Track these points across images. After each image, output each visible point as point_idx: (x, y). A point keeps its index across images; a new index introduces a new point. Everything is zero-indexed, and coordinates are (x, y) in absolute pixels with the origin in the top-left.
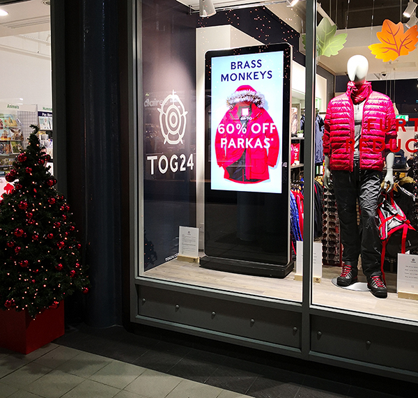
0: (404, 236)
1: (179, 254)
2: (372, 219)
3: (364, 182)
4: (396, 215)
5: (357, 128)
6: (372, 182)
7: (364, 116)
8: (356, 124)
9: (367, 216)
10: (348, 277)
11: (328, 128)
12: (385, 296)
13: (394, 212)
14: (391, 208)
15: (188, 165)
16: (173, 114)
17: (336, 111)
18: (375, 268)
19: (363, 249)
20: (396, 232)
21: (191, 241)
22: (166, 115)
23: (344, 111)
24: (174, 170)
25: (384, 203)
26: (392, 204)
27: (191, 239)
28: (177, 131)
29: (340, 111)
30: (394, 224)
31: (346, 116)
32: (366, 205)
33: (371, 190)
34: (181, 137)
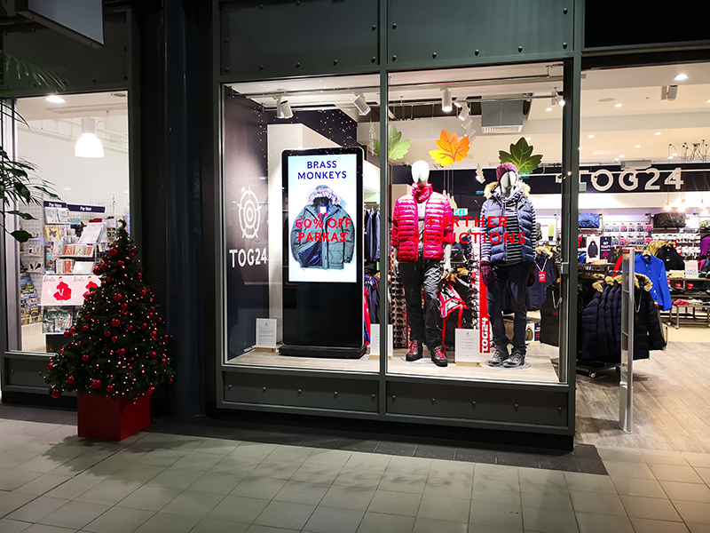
0: (460, 315)
1: (257, 346)
2: (434, 300)
3: (426, 270)
4: (454, 297)
5: (421, 224)
6: (434, 270)
7: (426, 213)
8: (420, 220)
9: (430, 298)
10: (415, 353)
11: (396, 223)
12: (446, 366)
13: (452, 295)
14: (449, 292)
15: (262, 259)
16: (250, 209)
17: (403, 208)
18: (438, 344)
19: (428, 327)
20: (454, 312)
21: (268, 332)
22: (244, 209)
23: (410, 208)
24: (251, 264)
25: (444, 288)
26: (451, 289)
27: (269, 329)
28: (253, 226)
29: (406, 209)
30: (451, 305)
31: (411, 213)
32: (428, 289)
33: (433, 276)
34: (256, 231)
